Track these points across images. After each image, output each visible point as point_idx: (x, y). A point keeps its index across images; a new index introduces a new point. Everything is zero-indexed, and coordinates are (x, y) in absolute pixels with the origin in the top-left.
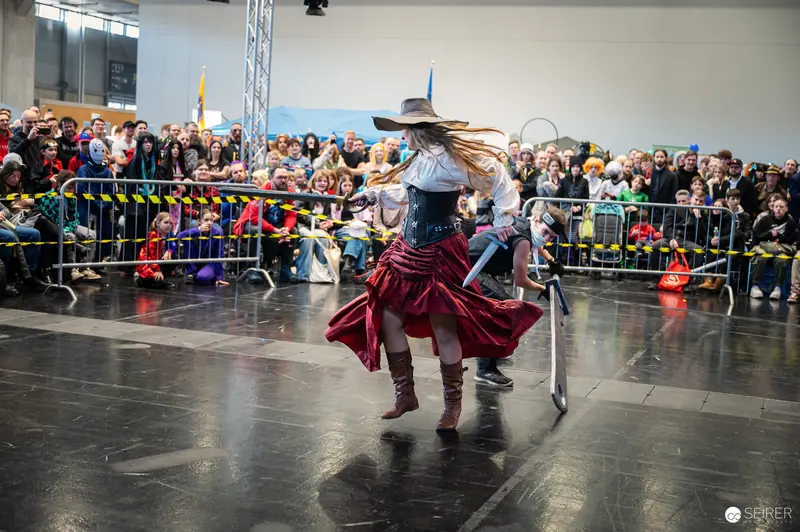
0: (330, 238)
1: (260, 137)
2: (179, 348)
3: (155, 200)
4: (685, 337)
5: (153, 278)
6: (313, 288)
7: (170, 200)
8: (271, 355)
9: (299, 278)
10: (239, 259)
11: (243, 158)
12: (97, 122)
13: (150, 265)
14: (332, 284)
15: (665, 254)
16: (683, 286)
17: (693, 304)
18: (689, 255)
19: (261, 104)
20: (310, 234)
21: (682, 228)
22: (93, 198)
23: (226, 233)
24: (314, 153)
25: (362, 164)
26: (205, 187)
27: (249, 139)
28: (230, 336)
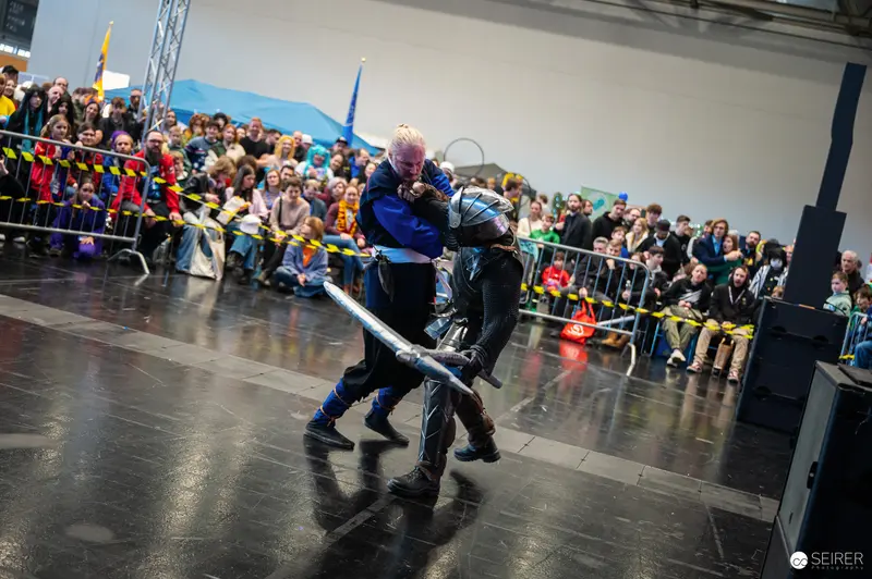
0: (220, 230)
3: (29, 157)
4: (578, 392)
6: (191, 282)
8: (129, 346)
9: (179, 267)
10: (114, 237)
14: (214, 280)
16: (587, 338)
17: (595, 359)
18: (597, 307)
19: (167, 74)
20: (197, 223)
21: (594, 277)
25: (265, 156)
26: (88, 153)
27: (147, 109)
28: (88, 319)
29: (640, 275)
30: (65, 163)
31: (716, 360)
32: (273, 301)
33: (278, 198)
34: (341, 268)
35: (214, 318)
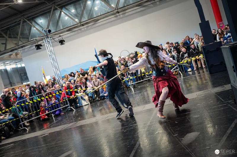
0: (84, 94)
1: (60, 77)
3: (39, 100)
5: (45, 118)
6: (84, 107)
7: (43, 98)
8: (78, 125)
9: (80, 106)
10: (64, 106)
11: (57, 83)
12: (20, 87)
13: (43, 115)
14: (88, 104)
19: (58, 69)
20: (79, 95)
22: (24, 105)
23: (59, 101)
24: (74, 76)
25: (86, 75)
26: (50, 93)
27: (57, 78)
28: (67, 125)
31: (199, 65)
32: (103, 102)
33: (92, 81)
35: (93, 111)
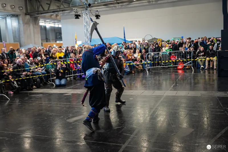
2: (77, 94)
4: (184, 79)
15: (178, 62)
16: (182, 68)
17: (185, 72)
18: (183, 61)
19: (89, 39)
21: (181, 56)
29: (190, 53)
30: (75, 62)
31: (210, 66)
34: (131, 67)
